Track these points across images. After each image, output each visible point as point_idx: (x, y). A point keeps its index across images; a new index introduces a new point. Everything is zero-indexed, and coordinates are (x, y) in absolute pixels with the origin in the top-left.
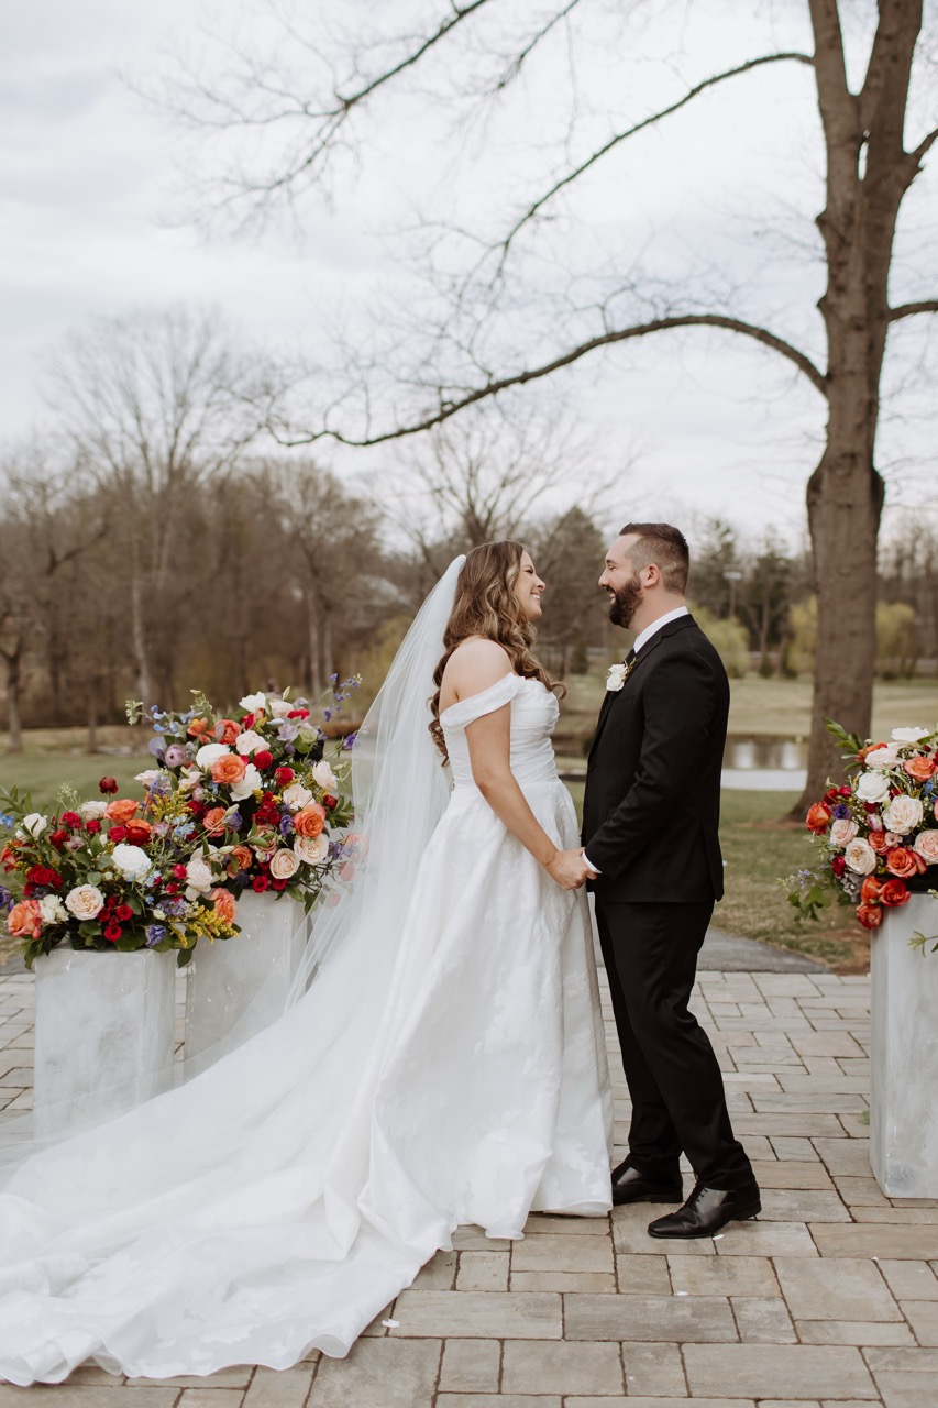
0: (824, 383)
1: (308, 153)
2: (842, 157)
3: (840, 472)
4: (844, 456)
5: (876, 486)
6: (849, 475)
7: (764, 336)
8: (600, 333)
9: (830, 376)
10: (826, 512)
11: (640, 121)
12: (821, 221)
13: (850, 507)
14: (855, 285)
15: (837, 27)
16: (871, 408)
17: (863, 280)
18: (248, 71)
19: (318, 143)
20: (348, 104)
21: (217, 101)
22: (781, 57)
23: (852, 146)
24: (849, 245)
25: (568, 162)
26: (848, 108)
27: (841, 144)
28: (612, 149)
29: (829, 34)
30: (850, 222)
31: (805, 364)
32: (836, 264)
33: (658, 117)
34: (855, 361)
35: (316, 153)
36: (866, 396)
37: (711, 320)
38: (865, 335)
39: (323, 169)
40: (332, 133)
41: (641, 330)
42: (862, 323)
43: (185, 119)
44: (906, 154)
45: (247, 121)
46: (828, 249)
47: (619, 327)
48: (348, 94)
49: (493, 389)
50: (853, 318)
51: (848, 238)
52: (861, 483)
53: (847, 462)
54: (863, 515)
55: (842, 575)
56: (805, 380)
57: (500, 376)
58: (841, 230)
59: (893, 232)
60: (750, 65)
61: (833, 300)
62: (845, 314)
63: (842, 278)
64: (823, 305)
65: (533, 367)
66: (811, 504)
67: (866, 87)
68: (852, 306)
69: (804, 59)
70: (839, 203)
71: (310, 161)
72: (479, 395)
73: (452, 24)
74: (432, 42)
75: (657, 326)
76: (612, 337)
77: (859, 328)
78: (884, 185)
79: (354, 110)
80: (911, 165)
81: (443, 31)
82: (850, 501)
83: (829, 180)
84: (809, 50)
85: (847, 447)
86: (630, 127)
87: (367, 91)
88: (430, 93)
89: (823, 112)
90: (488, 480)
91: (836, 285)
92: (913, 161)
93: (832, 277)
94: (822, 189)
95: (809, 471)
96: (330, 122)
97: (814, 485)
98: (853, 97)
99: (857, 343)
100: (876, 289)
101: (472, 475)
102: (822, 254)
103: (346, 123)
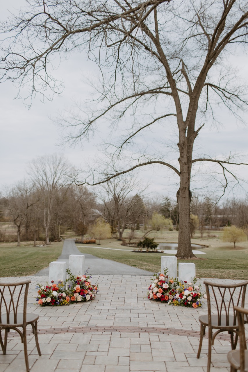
0: (180, 174)
1: (84, 131)
2: (182, 133)
3: (183, 191)
4: (183, 188)
5: (190, 193)
6: (185, 191)
7: (169, 165)
8: (138, 164)
9: (180, 173)
10: (180, 198)
11: (145, 125)
12: (178, 144)
13: (185, 197)
14: (185, 156)
15: (181, 110)
16: (189, 179)
17: (187, 155)
18: (73, 117)
19: (86, 129)
20: (91, 122)
21: (66, 122)
22: (171, 115)
23: (184, 131)
24: (184, 149)
25: (132, 132)
26: (183, 124)
27: (182, 130)
28: (141, 130)
29: (179, 111)
30: (184, 144)
31: (176, 170)
32: (181, 153)
33: (149, 125)
34: (185, 170)
35: (85, 131)
36: (187, 177)
37: (159, 162)
38: (187, 165)
39: (87, 134)
40: (88, 127)
41: (146, 164)
42: (187, 163)
43: (60, 125)
44: (195, 132)
45: (72, 126)
46: (180, 150)
47: (142, 163)
48: (91, 120)
49: (118, 175)
50: (185, 162)
51: (184, 148)
52: (187, 193)
53: (184, 189)
54: (187, 199)
55: (184, 210)
56: (176, 173)
57: (119, 172)
58: (182, 146)
59: (193, 146)
60: (166, 116)
61: (181, 159)
62: (183, 162)
63: (182, 155)
64: (179, 160)
65: (125, 170)
66: (177, 197)
67: (186, 120)
68: (185, 160)
69: (175, 115)
70: (182, 142)
71: (84, 133)
72: (115, 176)
73: (111, 108)
74: (107, 111)
75: (149, 163)
76: (140, 165)
77: (186, 164)
78: (190, 138)
79: (92, 123)
80: (196, 134)
81: (109, 109)
82: (185, 196)
83: (180, 137)
84: (176, 113)
85: (184, 186)
86: (143, 126)
87: (95, 120)
88: (107, 118)
89: (178, 125)
90: (118, 189)
91: (181, 156)
92: (196, 133)
93: (181, 155)
94: (178, 139)
95: (177, 191)
96: (88, 125)
97: (178, 193)
98: (184, 122)
99: (186, 167)
100: (189, 157)
101: (115, 189)
102: (179, 150)
103: (91, 126)
